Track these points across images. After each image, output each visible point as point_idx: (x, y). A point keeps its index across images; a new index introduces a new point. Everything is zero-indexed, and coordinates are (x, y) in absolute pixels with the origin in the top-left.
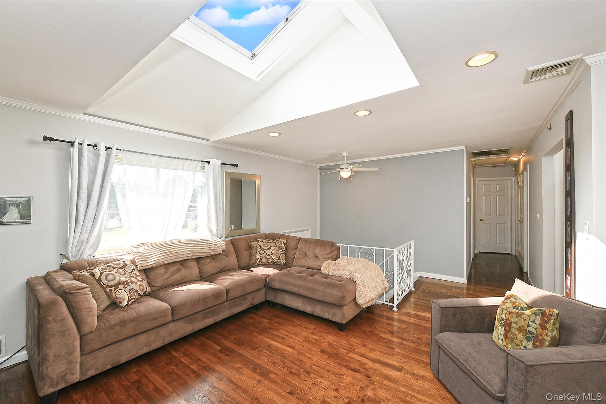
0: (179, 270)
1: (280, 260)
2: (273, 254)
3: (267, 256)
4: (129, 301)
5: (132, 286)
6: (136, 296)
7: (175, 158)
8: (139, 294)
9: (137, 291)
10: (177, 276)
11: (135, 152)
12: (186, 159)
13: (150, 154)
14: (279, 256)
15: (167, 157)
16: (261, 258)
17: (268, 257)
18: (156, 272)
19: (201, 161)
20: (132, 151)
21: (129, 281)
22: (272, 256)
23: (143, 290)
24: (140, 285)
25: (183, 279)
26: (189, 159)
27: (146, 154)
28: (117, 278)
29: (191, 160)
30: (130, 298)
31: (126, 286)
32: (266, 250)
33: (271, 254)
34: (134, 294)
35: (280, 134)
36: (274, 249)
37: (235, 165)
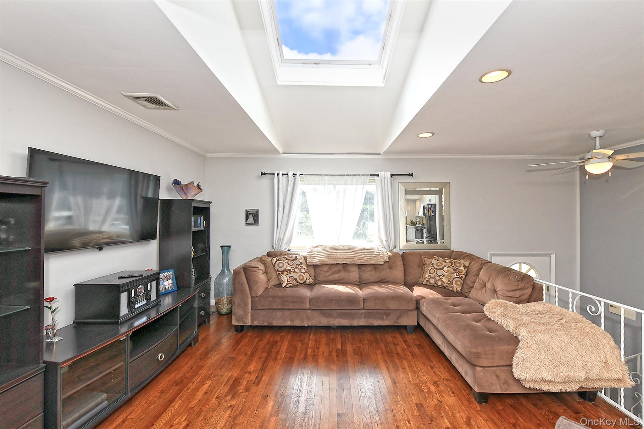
0: (339, 271)
1: (453, 286)
2: (444, 275)
3: (436, 277)
4: (287, 284)
5: (292, 274)
6: (294, 282)
7: (344, 175)
8: (297, 282)
9: (296, 279)
10: (336, 276)
11: (312, 175)
12: (354, 175)
13: (324, 175)
14: (452, 279)
15: (337, 175)
16: (429, 277)
17: (438, 278)
18: (320, 269)
19: (369, 175)
20: (310, 175)
21: (292, 270)
22: (442, 278)
23: (302, 279)
24: (300, 276)
25: (340, 280)
26: (357, 175)
27: (320, 175)
28: (285, 266)
29: (359, 175)
30: (288, 283)
31: (288, 273)
32: (437, 269)
33: (442, 276)
34: (293, 280)
35: (433, 134)
36: (448, 271)
37: (409, 175)
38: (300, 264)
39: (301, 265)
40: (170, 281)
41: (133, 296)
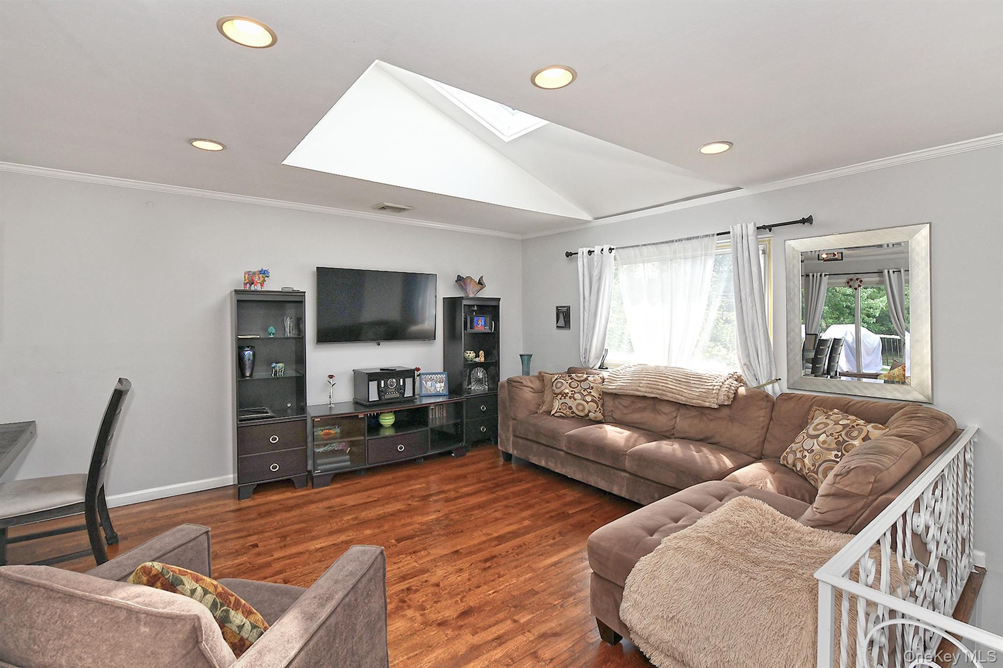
0: (643, 409)
1: (816, 476)
2: (812, 451)
4: (556, 412)
5: (567, 400)
6: (568, 412)
7: (672, 241)
8: (573, 413)
9: (570, 408)
10: (636, 417)
11: (626, 247)
12: (688, 239)
13: (642, 245)
14: (820, 463)
15: (660, 243)
16: (789, 451)
18: (620, 401)
19: (715, 235)
20: (623, 248)
21: (570, 395)
22: (805, 457)
23: (582, 411)
24: (579, 404)
25: (641, 423)
26: (694, 238)
27: (637, 246)
28: (563, 388)
29: (698, 237)
30: (558, 410)
31: (563, 397)
32: (810, 436)
34: (566, 409)
37: (803, 221)
38: (589, 388)
39: (589, 390)
40: (443, 384)
41: (383, 386)
